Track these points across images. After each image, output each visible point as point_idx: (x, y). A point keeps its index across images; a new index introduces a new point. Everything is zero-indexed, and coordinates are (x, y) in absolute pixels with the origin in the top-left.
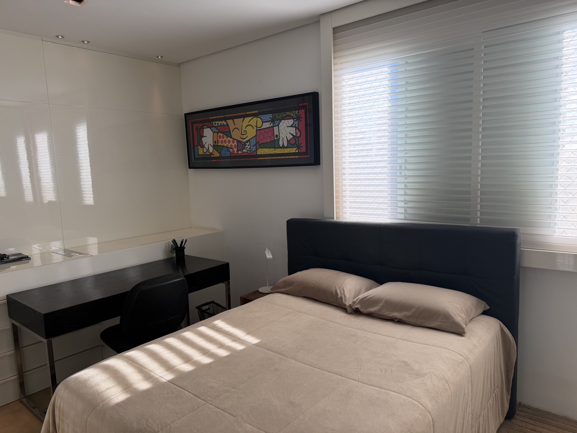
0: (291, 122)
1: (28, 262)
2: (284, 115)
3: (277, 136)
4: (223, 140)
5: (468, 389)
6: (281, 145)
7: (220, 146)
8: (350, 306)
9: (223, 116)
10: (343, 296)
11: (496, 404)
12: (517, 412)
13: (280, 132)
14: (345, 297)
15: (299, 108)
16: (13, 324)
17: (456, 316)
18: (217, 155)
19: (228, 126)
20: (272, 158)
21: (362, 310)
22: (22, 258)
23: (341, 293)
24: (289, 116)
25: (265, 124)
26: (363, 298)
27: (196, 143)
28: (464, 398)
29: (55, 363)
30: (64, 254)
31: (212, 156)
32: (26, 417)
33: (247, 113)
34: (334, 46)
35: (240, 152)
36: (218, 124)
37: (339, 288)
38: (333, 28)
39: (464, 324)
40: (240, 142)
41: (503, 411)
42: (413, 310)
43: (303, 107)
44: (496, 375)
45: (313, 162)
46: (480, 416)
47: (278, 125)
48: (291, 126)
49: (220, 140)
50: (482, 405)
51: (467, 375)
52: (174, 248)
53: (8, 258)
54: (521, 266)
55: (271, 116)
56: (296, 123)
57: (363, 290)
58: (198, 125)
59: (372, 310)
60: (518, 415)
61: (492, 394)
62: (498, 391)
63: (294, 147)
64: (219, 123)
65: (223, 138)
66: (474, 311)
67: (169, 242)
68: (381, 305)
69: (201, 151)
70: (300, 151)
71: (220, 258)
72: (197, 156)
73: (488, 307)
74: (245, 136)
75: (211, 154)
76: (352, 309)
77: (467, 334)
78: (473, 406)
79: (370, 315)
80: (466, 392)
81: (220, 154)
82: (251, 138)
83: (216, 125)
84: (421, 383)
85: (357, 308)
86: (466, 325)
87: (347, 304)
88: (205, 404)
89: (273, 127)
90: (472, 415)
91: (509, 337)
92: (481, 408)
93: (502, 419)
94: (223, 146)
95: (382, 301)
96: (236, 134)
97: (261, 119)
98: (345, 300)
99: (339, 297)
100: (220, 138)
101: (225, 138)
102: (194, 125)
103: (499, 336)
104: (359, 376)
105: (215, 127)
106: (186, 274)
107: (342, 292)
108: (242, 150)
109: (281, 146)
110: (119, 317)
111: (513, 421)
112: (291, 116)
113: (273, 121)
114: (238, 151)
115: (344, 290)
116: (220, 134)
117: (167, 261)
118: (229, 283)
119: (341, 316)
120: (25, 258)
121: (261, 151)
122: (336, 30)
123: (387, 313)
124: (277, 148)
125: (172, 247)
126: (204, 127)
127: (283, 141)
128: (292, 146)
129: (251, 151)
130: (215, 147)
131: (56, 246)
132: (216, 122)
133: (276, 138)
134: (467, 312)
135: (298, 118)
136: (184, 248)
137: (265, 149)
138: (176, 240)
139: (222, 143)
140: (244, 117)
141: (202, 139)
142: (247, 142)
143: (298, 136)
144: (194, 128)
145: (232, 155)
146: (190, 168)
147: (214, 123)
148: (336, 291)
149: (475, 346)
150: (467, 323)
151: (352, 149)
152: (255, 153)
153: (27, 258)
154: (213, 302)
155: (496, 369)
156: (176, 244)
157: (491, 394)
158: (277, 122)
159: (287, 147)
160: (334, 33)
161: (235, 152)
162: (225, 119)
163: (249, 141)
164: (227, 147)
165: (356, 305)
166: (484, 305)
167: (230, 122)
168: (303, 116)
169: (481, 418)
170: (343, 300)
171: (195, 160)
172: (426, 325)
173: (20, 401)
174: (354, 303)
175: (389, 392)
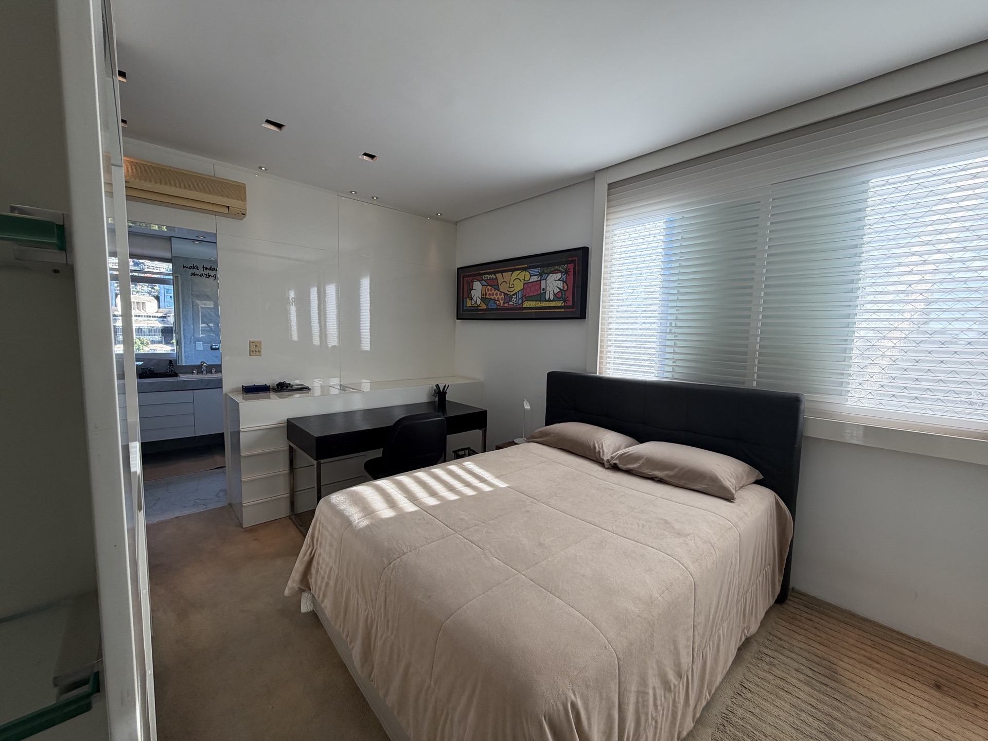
0: (559, 276)
1: (308, 393)
2: (552, 269)
3: (543, 289)
4: (491, 293)
5: (736, 559)
6: (547, 297)
7: (488, 298)
8: (608, 461)
9: (493, 270)
10: (601, 451)
11: (766, 583)
12: (790, 597)
13: (547, 285)
14: (603, 451)
15: (568, 263)
16: (290, 446)
17: (724, 480)
18: (485, 307)
19: (496, 280)
20: (538, 311)
21: (620, 466)
22: (303, 389)
23: (599, 448)
24: (557, 270)
25: (533, 277)
26: (623, 454)
27: (465, 296)
28: (730, 567)
29: (322, 487)
30: (339, 388)
31: (479, 308)
32: (293, 532)
33: (516, 267)
34: (607, 202)
35: (506, 305)
36: (487, 277)
37: (597, 442)
38: (608, 184)
39: (733, 489)
40: (507, 294)
41: (773, 592)
42: (676, 470)
43: (572, 262)
44: (767, 551)
45: (579, 316)
46: (747, 592)
47: (546, 279)
48: (559, 280)
49: (488, 293)
50: (750, 580)
51: (735, 542)
52: (437, 392)
53: (292, 387)
54: (804, 435)
55: (539, 269)
56: (564, 277)
57: (623, 446)
58: (468, 278)
59: (631, 466)
60: (790, 600)
61: (762, 571)
62: (769, 569)
63: (560, 301)
64: (489, 276)
65: (491, 290)
66: (745, 478)
67: (432, 387)
68: (641, 462)
69: (469, 304)
70: (566, 305)
71: (479, 406)
72: (465, 308)
73: (761, 477)
74: (512, 289)
75: (478, 306)
76: (610, 464)
77: (737, 501)
78: (740, 579)
79: (629, 472)
80: (733, 562)
81: (487, 306)
82: (518, 292)
83: (486, 279)
84: (683, 543)
85: (615, 464)
86: (736, 491)
87: (605, 459)
88: (454, 534)
89: (540, 280)
90: (739, 588)
91: (785, 512)
92: (749, 583)
93: (772, 602)
94: (491, 299)
95: (643, 458)
96: (504, 288)
97: (529, 273)
98: (603, 455)
99: (597, 451)
100: (488, 291)
101: (493, 291)
102: (465, 279)
103: (773, 509)
104: (614, 527)
105: (484, 280)
106: (446, 416)
107: (601, 447)
108: (509, 302)
109: (547, 299)
110: (381, 450)
111: (785, 606)
112: (559, 270)
113: (541, 275)
114: (504, 303)
115: (602, 445)
116: (488, 287)
117: (430, 404)
118: (486, 430)
119: (597, 470)
120: (306, 388)
121: (527, 304)
122: (611, 186)
123: (649, 471)
124: (543, 301)
125: (435, 391)
126: (474, 280)
127: (550, 295)
128: (558, 299)
129: (517, 303)
130: (483, 299)
131: (335, 381)
132: (486, 276)
133: (542, 292)
134: (738, 478)
135: (567, 272)
136: (446, 393)
137: (531, 302)
138: (439, 385)
139: (489, 295)
140: (513, 271)
141: (472, 292)
142: (514, 295)
143: (565, 289)
144: (465, 281)
145: (498, 307)
146: (458, 319)
147: (484, 276)
148: (594, 445)
149: (746, 514)
150: (737, 489)
151: (621, 304)
152: (520, 306)
153: (308, 389)
154: (469, 448)
155: (768, 545)
156: (439, 388)
157: (760, 570)
158: (544, 276)
159: (553, 301)
160: (609, 189)
161: (502, 305)
162: (495, 273)
163: (516, 294)
164: (494, 300)
165: (615, 460)
166: (757, 474)
167: (499, 276)
168: (572, 270)
169: (749, 595)
170: (601, 454)
171: (463, 312)
172: (690, 486)
173: (290, 517)
174: (612, 458)
175: (647, 547)
